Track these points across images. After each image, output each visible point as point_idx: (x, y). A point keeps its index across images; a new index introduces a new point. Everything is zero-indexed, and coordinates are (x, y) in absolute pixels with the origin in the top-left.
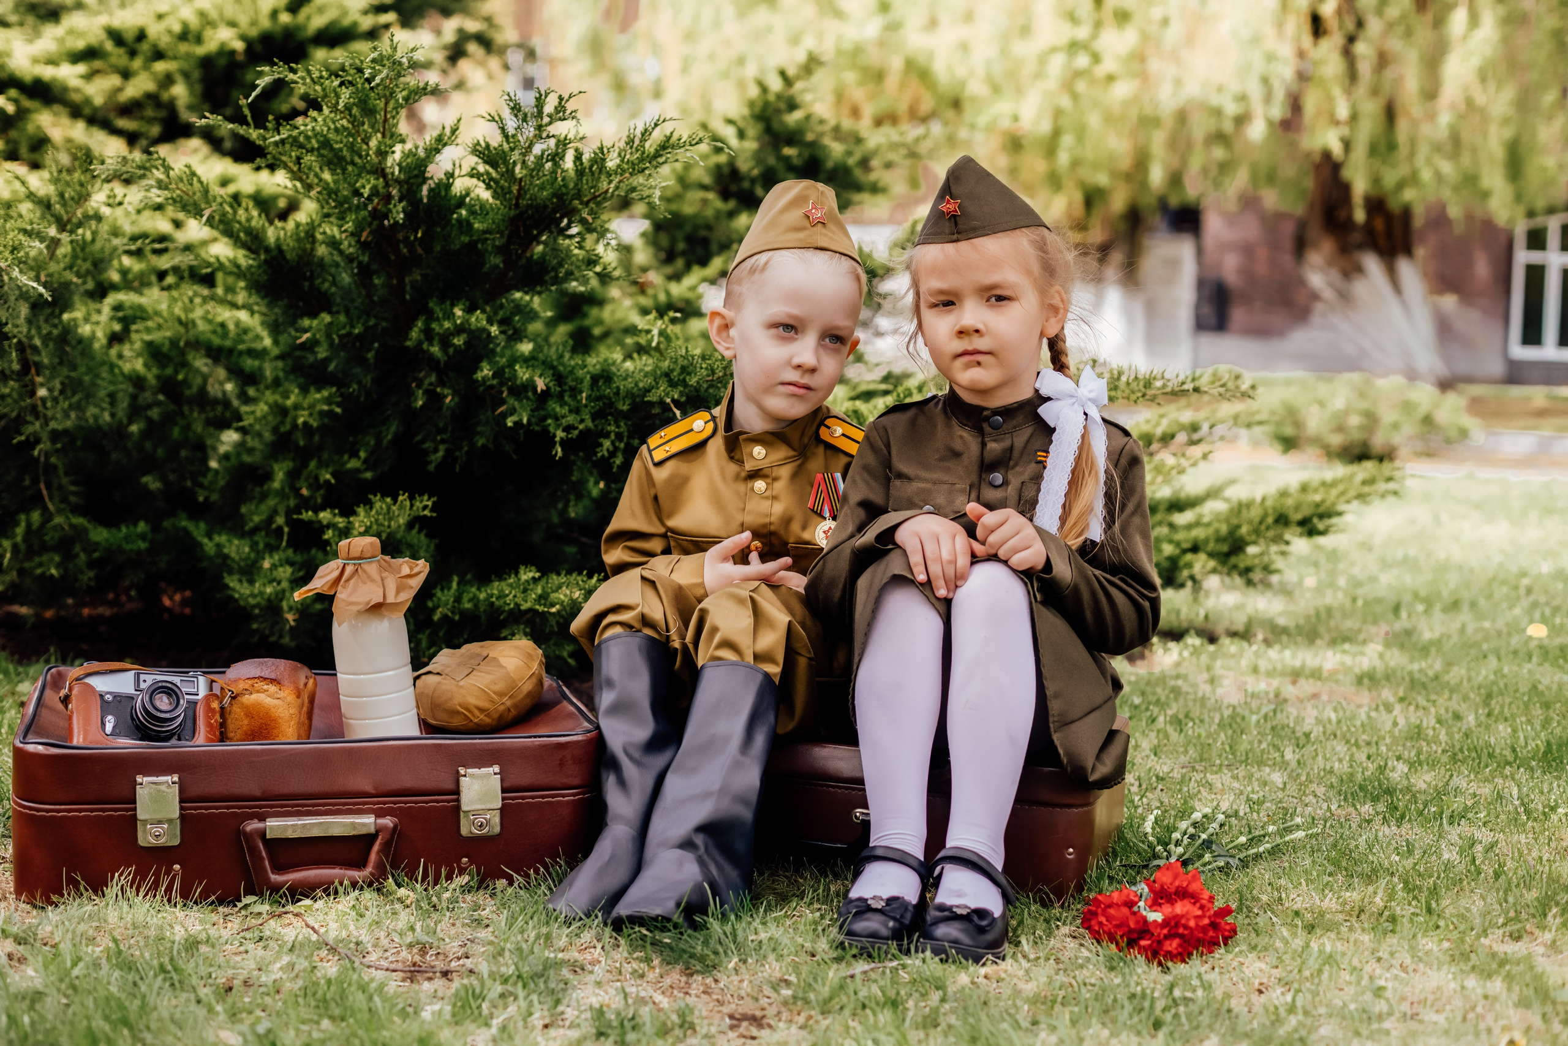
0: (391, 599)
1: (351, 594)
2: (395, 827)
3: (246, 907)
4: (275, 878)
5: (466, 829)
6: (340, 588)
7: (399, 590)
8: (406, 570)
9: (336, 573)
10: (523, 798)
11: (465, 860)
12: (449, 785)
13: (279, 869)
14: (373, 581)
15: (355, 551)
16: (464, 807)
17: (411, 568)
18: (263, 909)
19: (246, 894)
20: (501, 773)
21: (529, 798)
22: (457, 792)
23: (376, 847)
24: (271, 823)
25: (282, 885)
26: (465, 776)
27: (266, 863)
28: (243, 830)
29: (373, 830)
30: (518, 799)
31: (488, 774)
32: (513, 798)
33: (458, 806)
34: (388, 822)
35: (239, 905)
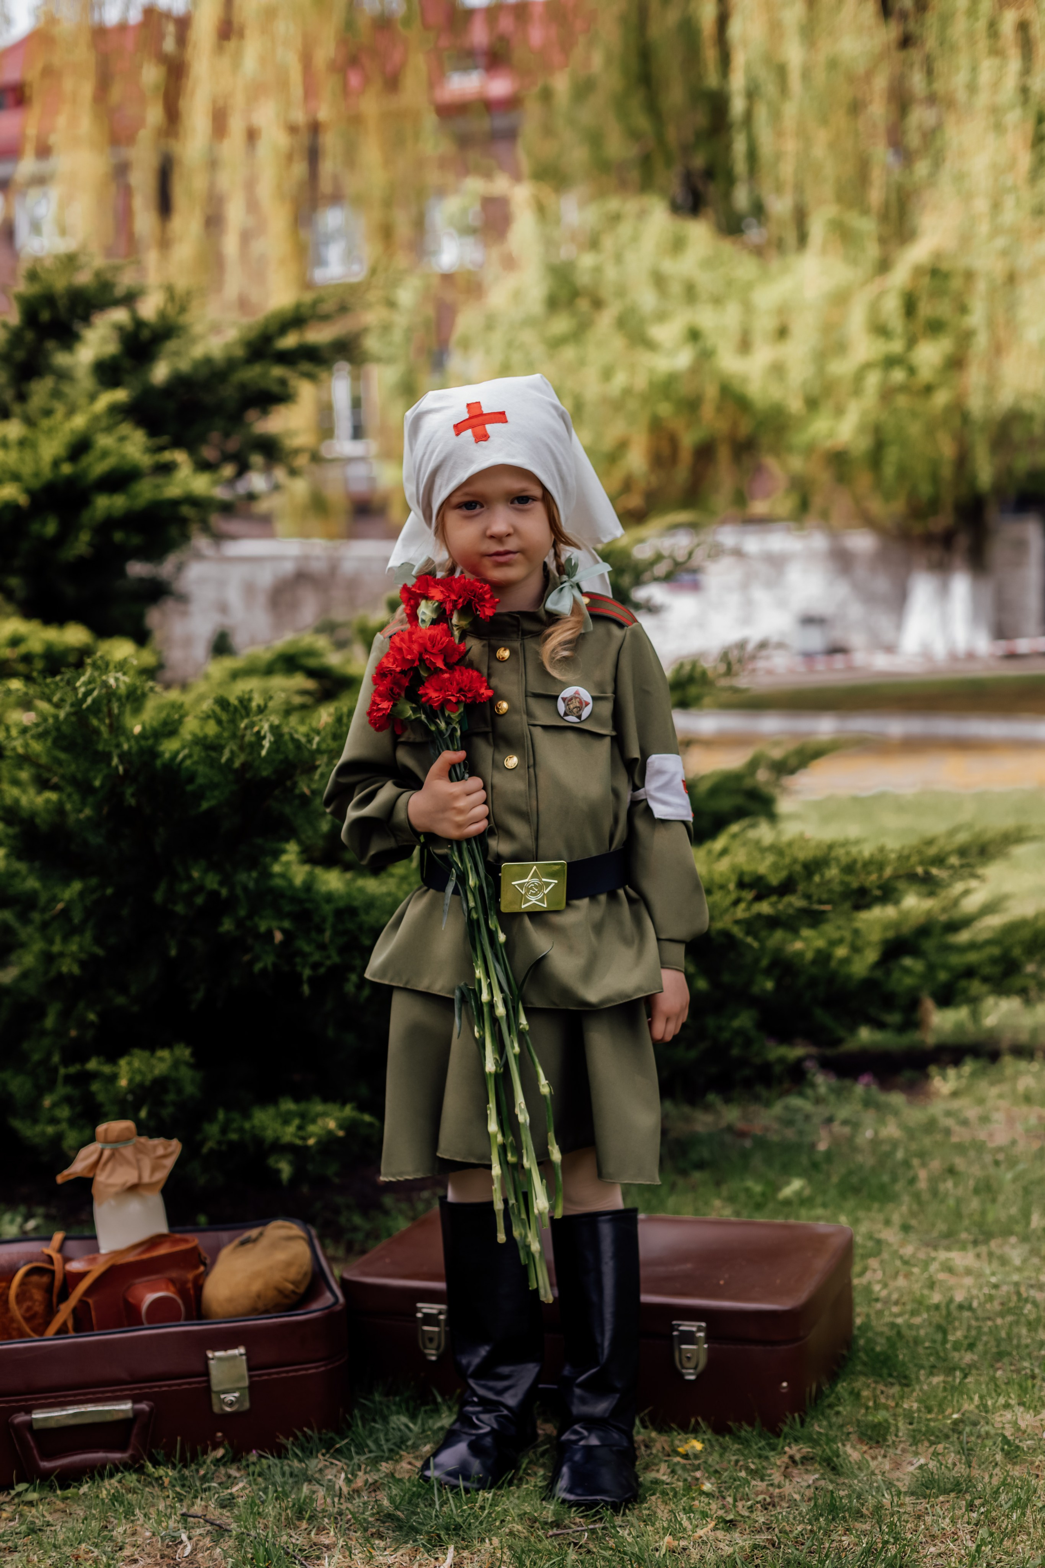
0: (146, 1179)
1: (110, 1176)
2: (152, 1409)
3: (20, 1493)
4: (45, 1465)
5: (218, 1407)
6: (98, 1171)
7: (154, 1170)
8: (160, 1151)
9: (94, 1158)
10: (270, 1373)
11: (219, 1434)
12: (199, 1368)
13: (48, 1456)
14: (128, 1163)
15: (112, 1136)
16: (215, 1388)
17: (166, 1148)
18: (34, 1496)
19: (18, 1482)
20: (247, 1354)
21: (275, 1373)
22: (206, 1373)
23: (135, 1431)
24: (38, 1415)
25: (53, 1469)
26: (213, 1359)
27: (35, 1452)
28: (12, 1423)
29: (131, 1415)
30: (265, 1376)
31: (234, 1355)
32: (261, 1376)
33: (209, 1387)
34: (145, 1406)
35: (13, 1492)
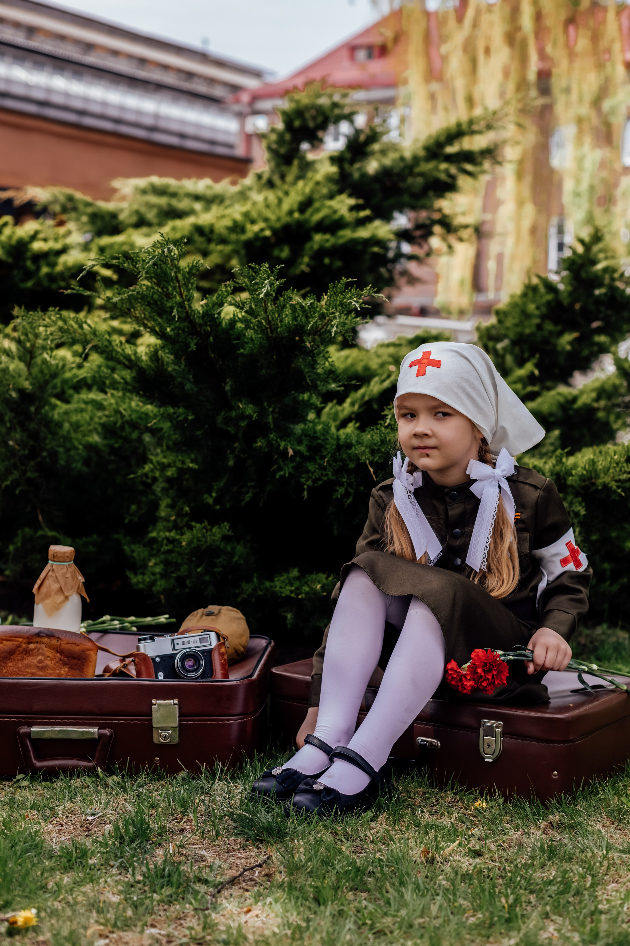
2: (112, 734)
3: (18, 780)
4: (38, 764)
5: (158, 738)
10: (194, 720)
11: (157, 758)
12: (144, 709)
13: (40, 758)
16: (154, 725)
18: (26, 783)
19: (19, 774)
20: (180, 704)
21: (197, 721)
22: (151, 715)
23: (98, 748)
24: (35, 729)
25: (40, 768)
26: (155, 705)
27: (32, 753)
28: (19, 731)
29: (96, 736)
30: (191, 721)
31: (170, 704)
32: (188, 721)
33: (151, 724)
34: (107, 732)
35: (14, 780)
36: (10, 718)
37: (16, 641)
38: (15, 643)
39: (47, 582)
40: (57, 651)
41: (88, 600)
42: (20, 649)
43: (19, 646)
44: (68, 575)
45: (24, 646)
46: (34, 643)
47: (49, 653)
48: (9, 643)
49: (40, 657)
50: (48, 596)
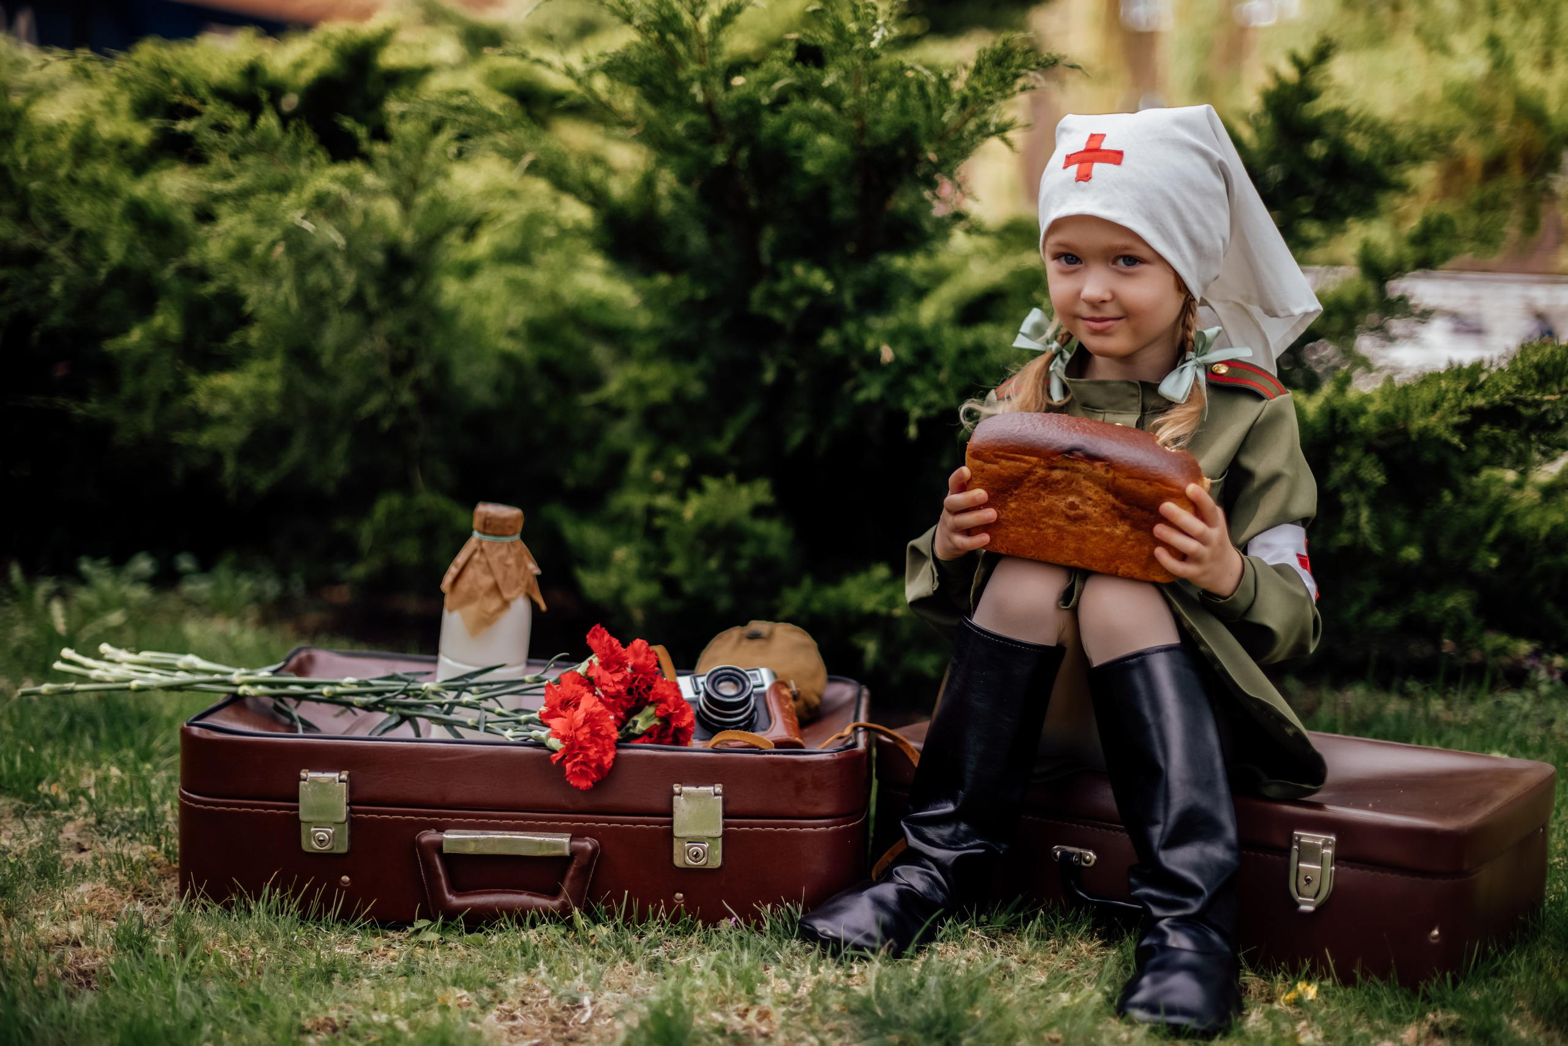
2: (595, 850)
3: (418, 931)
4: (454, 900)
5: (682, 858)
10: (751, 826)
11: (679, 895)
12: (658, 803)
13: (459, 889)
16: (677, 833)
18: (432, 936)
19: (419, 918)
20: (724, 794)
21: (758, 826)
22: (670, 814)
23: (571, 873)
24: (450, 836)
25: (460, 909)
26: (680, 794)
27: (443, 881)
28: (419, 841)
29: (567, 852)
30: (745, 826)
31: (708, 794)
32: (739, 826)
33: (671, 830)
34: (588, 844)
35: (411, 930)
36: (404, 814)
37: (1025, 461)
38: (1023, 465)
39: (470, 573)
40: (1108, 490)
41: (543, 607)
42: (1032, 477)
43: (1029, 472)
44: (511, 561)
45: (1041, 472)
46: (1062, 468)
47: (1091, 491)
48: (1012, 463)
49: (1071, 499)
50: (470, 598)
